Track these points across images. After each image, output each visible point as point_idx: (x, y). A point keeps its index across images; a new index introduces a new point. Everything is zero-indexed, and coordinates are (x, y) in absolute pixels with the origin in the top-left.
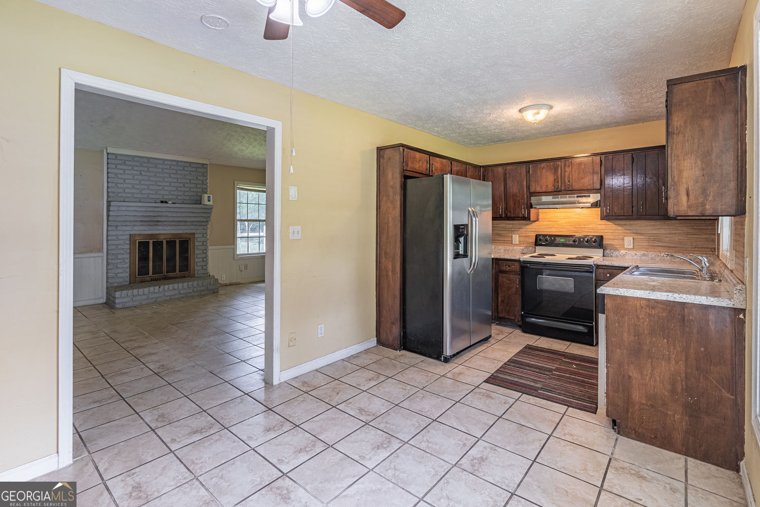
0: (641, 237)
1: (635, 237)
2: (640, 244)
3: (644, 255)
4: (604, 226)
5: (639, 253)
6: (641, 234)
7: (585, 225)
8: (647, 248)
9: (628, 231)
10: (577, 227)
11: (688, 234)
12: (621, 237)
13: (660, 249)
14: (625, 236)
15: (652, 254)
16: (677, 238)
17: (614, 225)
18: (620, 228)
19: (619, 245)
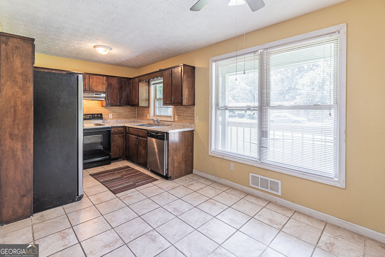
0: (115, 114)
1: (113, 114)
2: (115, 117)
3: (117, 121)
4: (101, 109)
5: (115, 120)
6: (115, 112)
7: (92, 109)
8: (117, 118)
9: (110, 111)
10: (88, 109)
11: (129, 112)
12: (108, 114)
13: (121, 118)
14: (109, 113)
15: (119, 120)
16: (126, 113)
17: (105, 109)
18: (107, 110)
19: (107, 118)
